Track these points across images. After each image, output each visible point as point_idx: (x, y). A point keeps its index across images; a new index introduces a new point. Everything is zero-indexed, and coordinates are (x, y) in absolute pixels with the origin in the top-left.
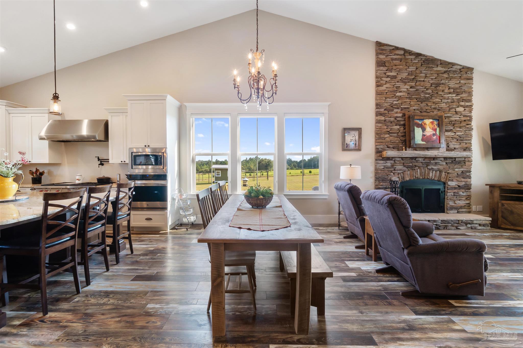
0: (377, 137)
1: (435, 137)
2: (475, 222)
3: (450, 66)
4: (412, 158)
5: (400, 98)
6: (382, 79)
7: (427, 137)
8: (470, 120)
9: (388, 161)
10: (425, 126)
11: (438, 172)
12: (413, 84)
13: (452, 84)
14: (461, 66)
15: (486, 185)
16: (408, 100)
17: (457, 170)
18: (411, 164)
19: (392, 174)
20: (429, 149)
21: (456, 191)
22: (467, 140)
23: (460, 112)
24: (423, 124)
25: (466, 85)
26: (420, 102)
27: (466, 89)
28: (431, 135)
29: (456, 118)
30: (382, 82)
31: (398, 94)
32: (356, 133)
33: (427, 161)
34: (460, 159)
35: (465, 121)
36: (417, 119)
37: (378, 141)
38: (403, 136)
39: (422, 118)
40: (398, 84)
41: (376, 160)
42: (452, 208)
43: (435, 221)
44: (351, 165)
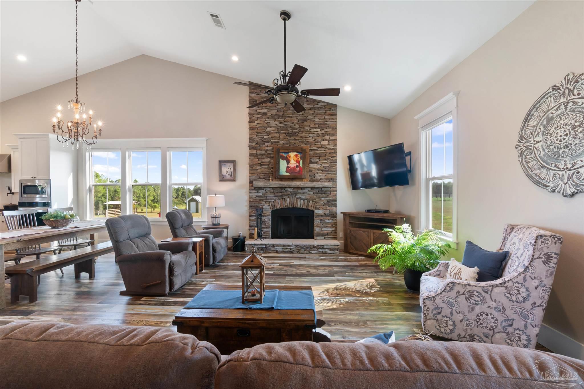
0: (250, 168)
1: (298, 169)
2: (325, 247)
3: (316, 103)
4: (281, 188)
5: (270, 133)
6: (254, 115)
7: (291, 168)
8: (335, 153)
9: (260, 191)
10: (290, 158)
11: (306, 201)
12: (282, 120)
13: (317, 119)
14: (326, 102)
15: (341, 213)
16: (278, 135)
17: (323, 199)
18: (281, 194)
19: (264, 202)
20: (293, 180)
21: (322, 218)
22: (331, 171)
23: (325, 145)
24: (288, 157)
25: (331, 120)
26: (288, 136)
27: (330, 124)
28: (295, 166)
29: (321, 151)
30: (253, 118)
31: (268, 129)
32: (232, 166)
33: (295, 191)
34: (326, 189)
35: (330, 153)
36: (283, 153)
37: (251, 172)
38: (273, 168)
39: (287, 151)
40: (268, 120)
41: (250, 190)
42: (319, 235)
43: (289, 246)
44: (216, 194)
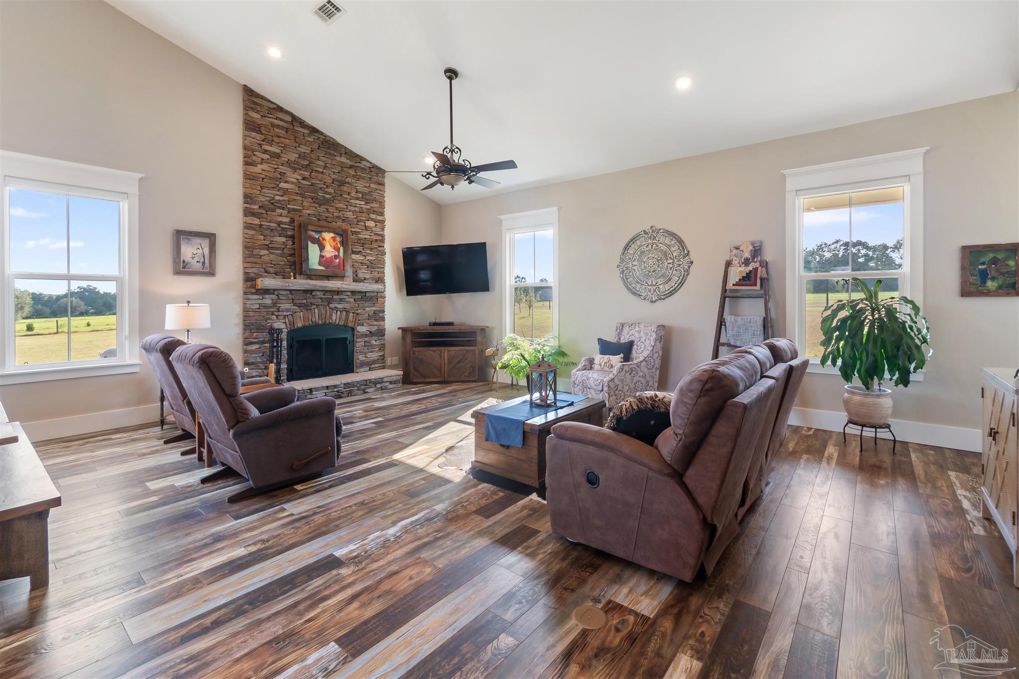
0: (247, 252)
1: (337, 261)
2: (385, 380)
3: (358, 160)
4: (306, 291)
5: (285, 192)
6: (255, 153)
7: (326, 259)
8: (383, 241)
9: (267, 296)
10: (324, 242)
11: (344, 313)
12: (307, 174)
13: (361, 185)
14: (371, 163)
15: (399, 328)
16: (298, 198)
17: (368, 309)
18: (305, 301)
19: (274, 317)
20: (330, 279)
21: (367, 339)
22: (379, 268)
23: (370, 228)
24: (321, 238)
25: (378, 192)
26: (317, 203)
27: (377, 197)
28: (332, 256)
29: (365, 235)
30: (254, 158)
31: (282, 185)
32: (206, 243)
33: (328, 296)
34: (372, 294)
35: (376, 240)
36: (313, 231)
37: (248, 260)
38: (291, 255)
39: (320, 229)
40: (283, 169)
41: (245, 293)
42: (363, 364)
44: (189, 302)
